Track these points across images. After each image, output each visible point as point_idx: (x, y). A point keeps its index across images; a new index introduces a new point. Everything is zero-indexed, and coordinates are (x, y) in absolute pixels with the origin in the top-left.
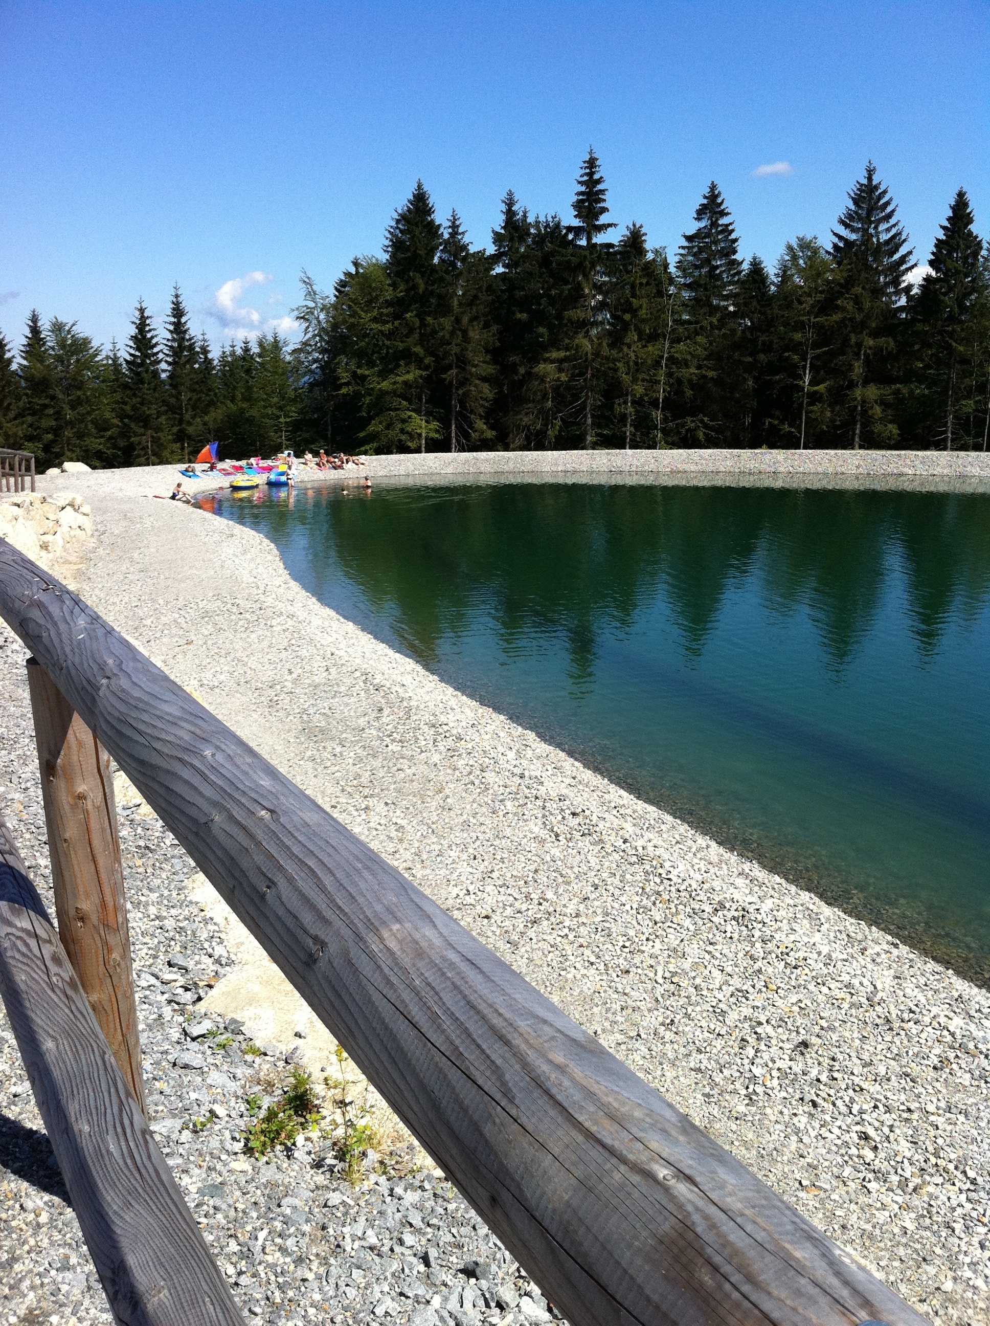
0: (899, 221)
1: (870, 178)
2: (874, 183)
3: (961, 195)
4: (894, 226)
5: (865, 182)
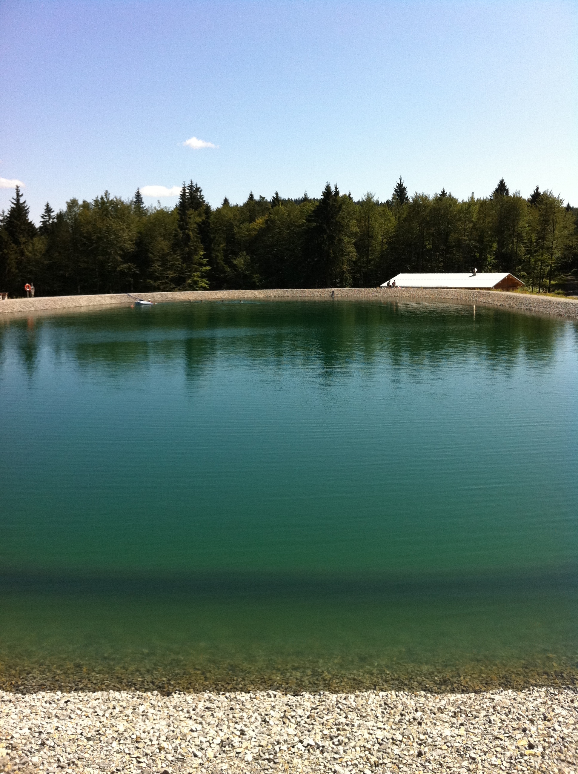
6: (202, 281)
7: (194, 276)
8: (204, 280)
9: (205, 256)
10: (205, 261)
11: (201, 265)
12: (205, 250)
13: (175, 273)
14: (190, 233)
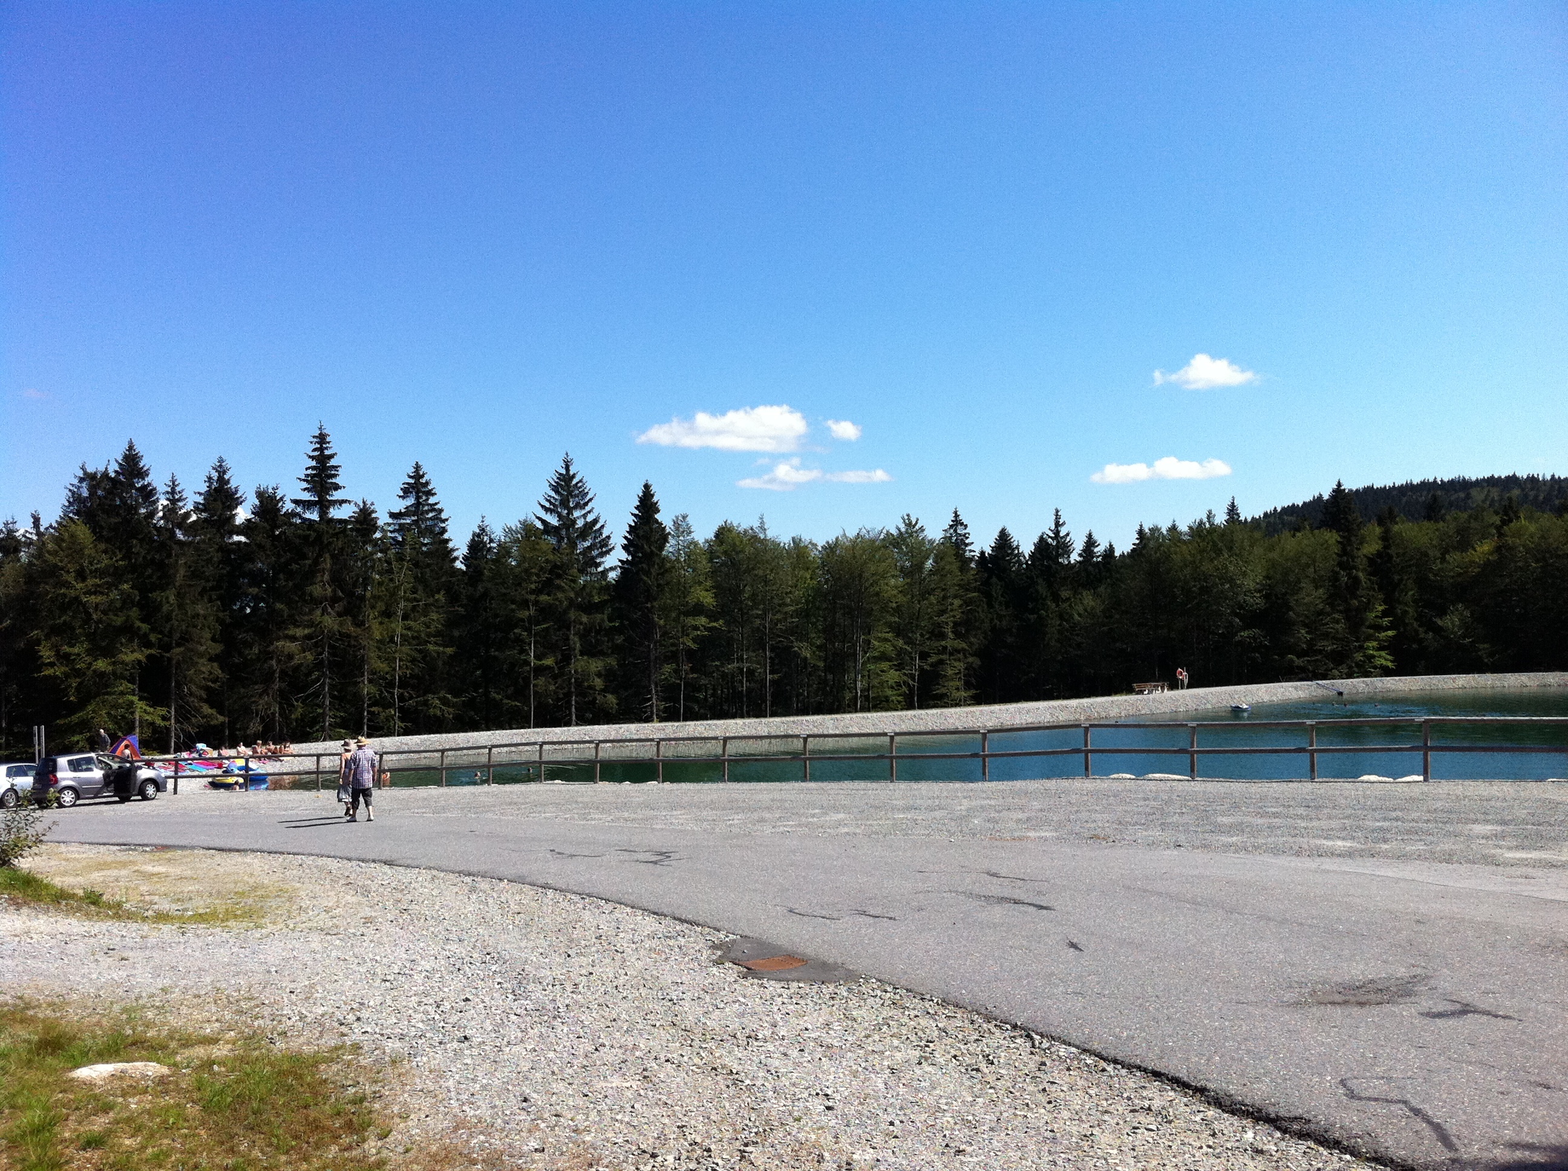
0: (593, 508)
1: (567, 468)
2: (571, 473)
3: (647, 487)
4: (589, 512)
5: (564, 472)
6: (1380, 657)
7: (1368, 648)
8: (1383, 653)
9: (1385, 614)
10: (1386, 621)
11: (1380, 628)
12: (1385, 602)
13: (1333, 644)
14: (1361, 574)
